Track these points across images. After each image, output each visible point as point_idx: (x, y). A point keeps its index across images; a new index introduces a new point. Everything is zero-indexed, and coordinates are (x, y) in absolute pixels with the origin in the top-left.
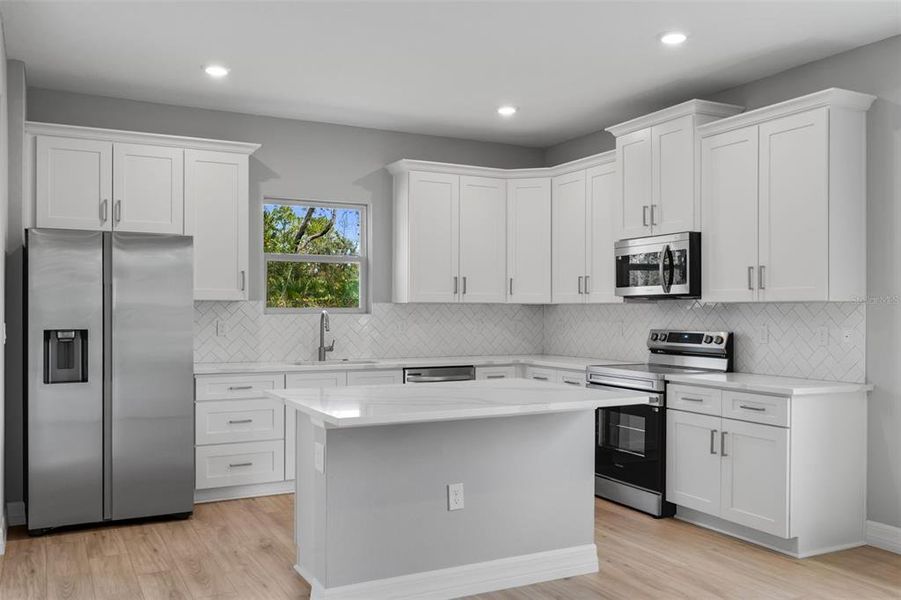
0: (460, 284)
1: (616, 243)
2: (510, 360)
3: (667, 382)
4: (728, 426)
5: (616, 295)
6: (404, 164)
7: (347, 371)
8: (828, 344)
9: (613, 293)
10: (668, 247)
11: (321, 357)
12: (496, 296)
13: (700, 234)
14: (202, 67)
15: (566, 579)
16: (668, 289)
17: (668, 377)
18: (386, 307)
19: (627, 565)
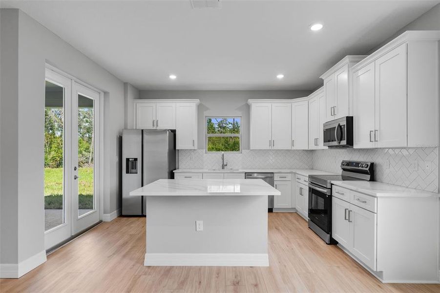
0: (272, 143)
1: (324, 124)
2: (289, 171)
3: (332, 184)
4: (352, 208)
5: (324, 145)
6: (250, 101)
7: (224, 173)
8: (418, 170)
9: (323, 145)
10: (339, 124)
11: (223, 168)
12: (288, 147)
13: (353, 117)
14: (168, 76)
15: (251, 267)
16: (339, 143)
17: (333, 182)
18: (248, 151)
19: (285, 266)
